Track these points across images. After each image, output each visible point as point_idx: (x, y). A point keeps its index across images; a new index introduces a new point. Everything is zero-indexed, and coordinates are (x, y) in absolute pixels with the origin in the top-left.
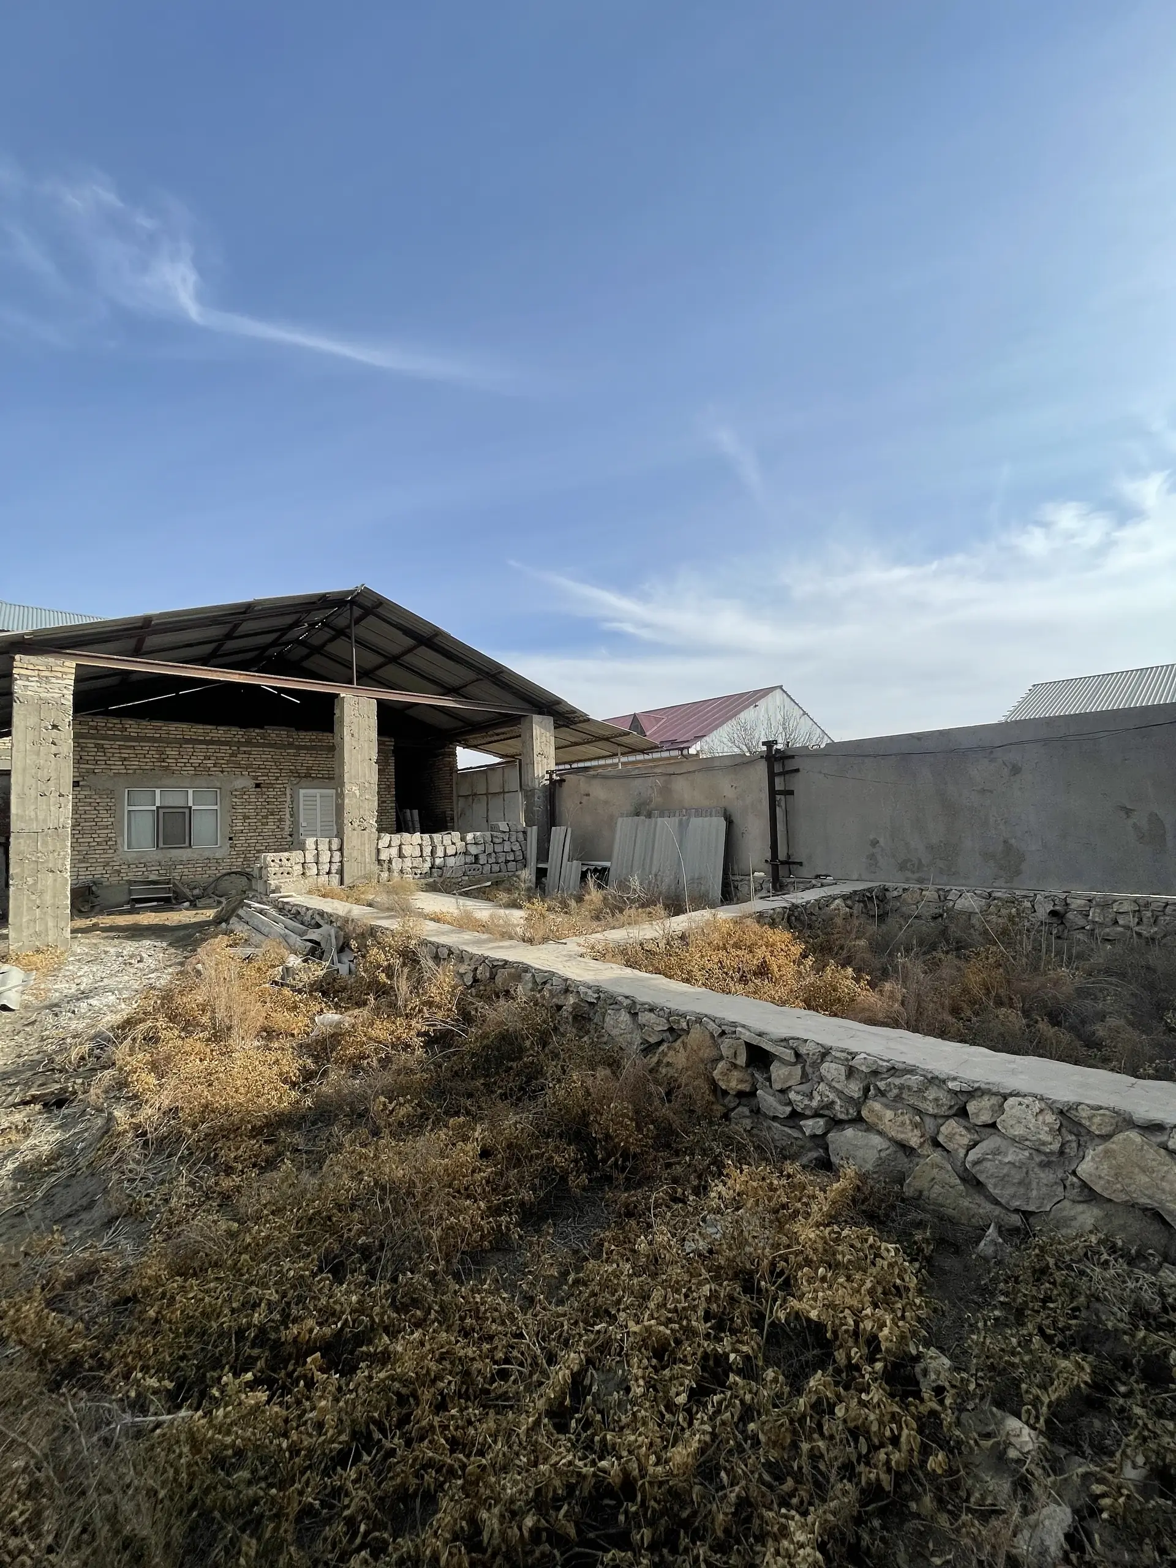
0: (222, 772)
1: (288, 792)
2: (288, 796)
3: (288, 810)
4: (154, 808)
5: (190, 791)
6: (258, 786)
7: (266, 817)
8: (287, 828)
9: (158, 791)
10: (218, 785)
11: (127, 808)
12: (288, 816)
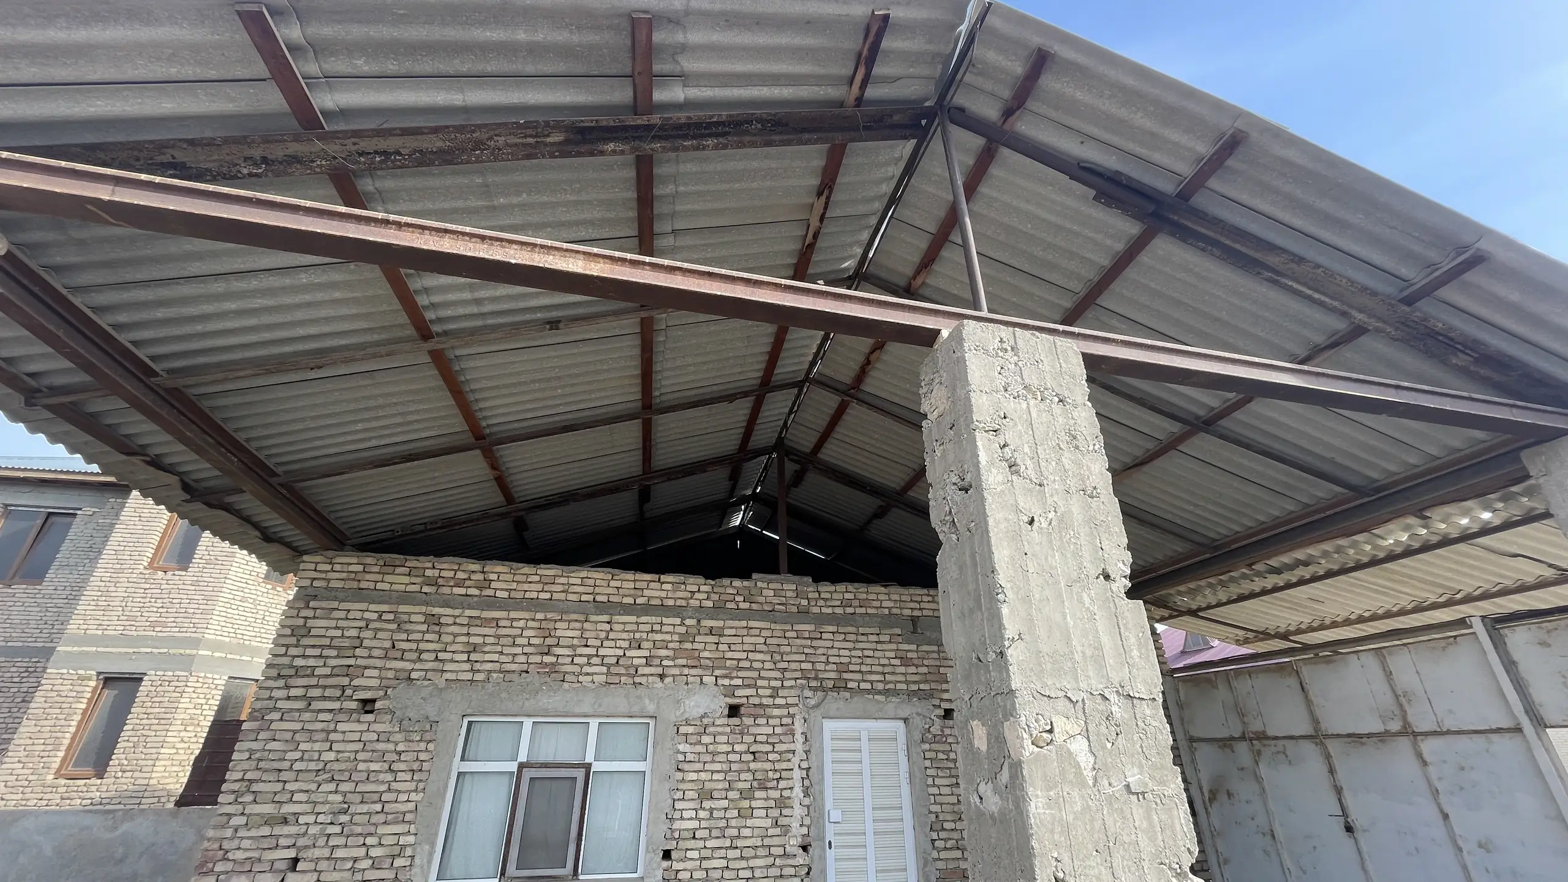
0: (662, 677)
1: (799, 727)
2: (800, 739)
3: (797, 774)
4: (513, 767)
5: (594, 723)
6: (734, 711)
7: (747, 794)
8: (795, 825)
9: (528, 723)
10: (651, 708)
11: (458, 766)
12: (798, 792)
